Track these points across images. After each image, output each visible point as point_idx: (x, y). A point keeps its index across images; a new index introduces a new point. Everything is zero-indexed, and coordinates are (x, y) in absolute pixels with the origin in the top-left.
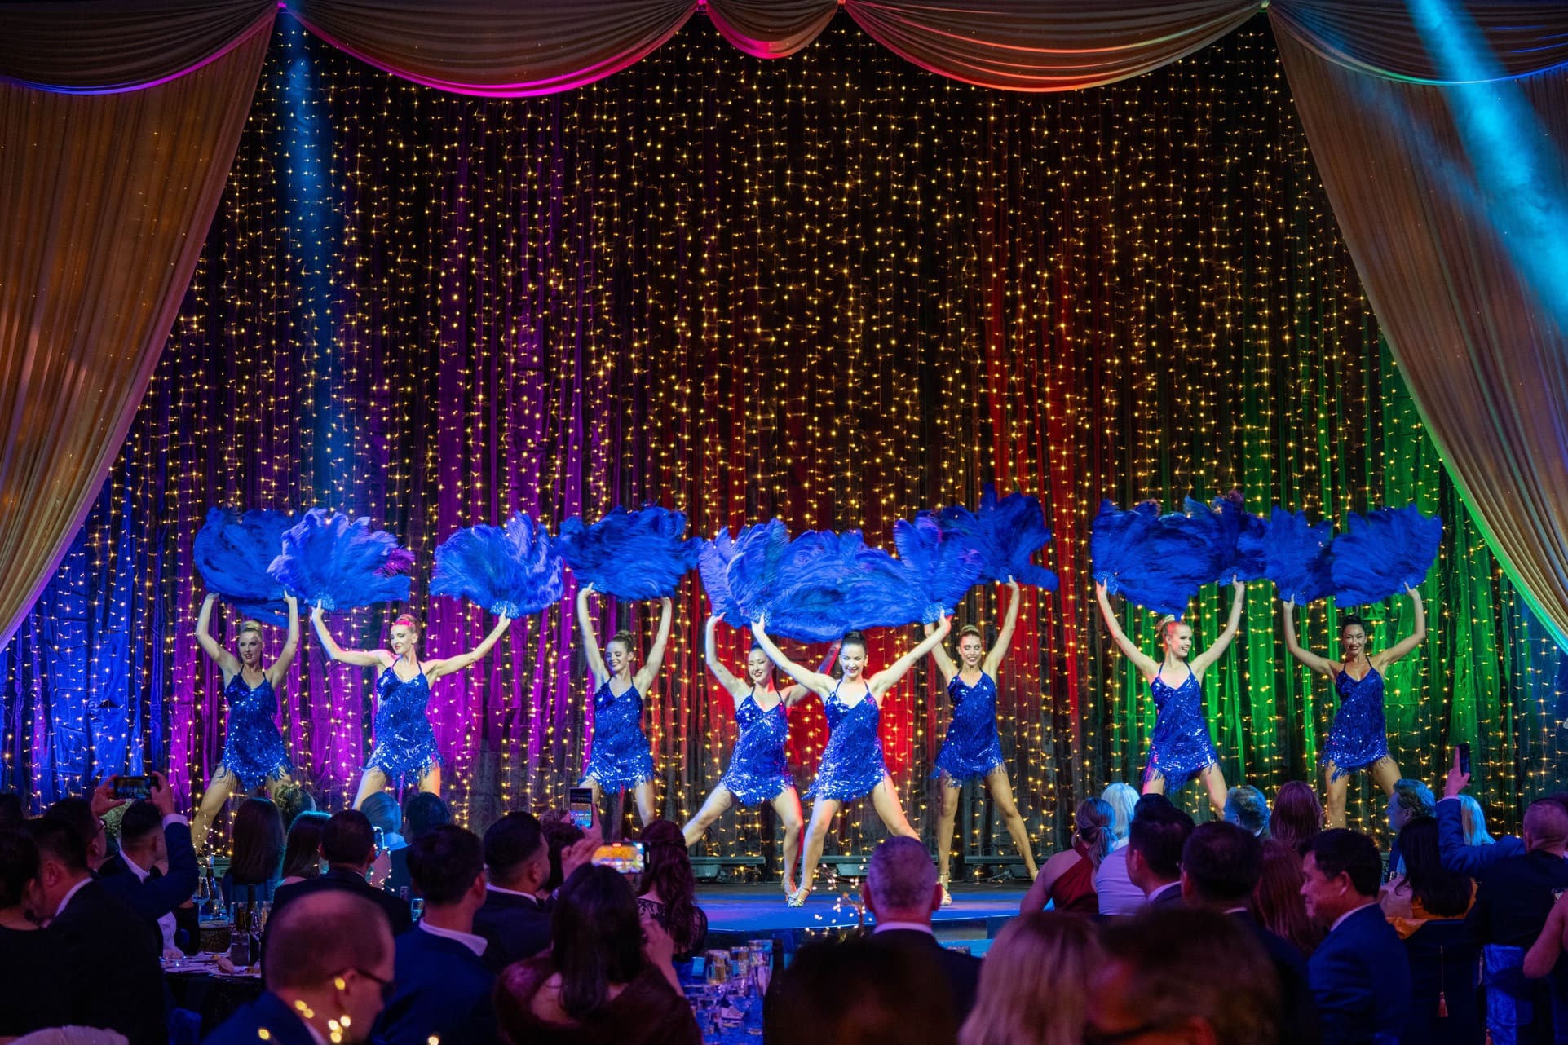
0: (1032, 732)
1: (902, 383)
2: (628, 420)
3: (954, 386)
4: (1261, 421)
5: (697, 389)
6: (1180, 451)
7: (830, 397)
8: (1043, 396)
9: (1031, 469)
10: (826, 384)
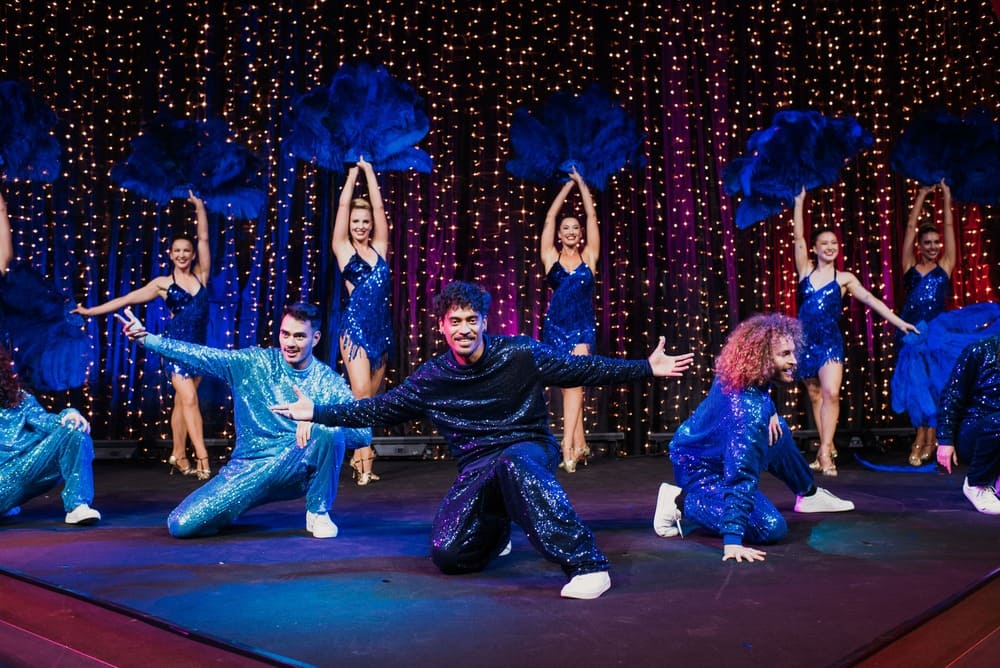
0: (693, 323)
1: (578, 22)
2: (339, 49)
3: (624, 26)
4: (876, 63)
5: (400, 23)
6: (812, 85)
7: (517, 33)
8: (700, 36)
9: (689, 98)
10: (513, 20)
